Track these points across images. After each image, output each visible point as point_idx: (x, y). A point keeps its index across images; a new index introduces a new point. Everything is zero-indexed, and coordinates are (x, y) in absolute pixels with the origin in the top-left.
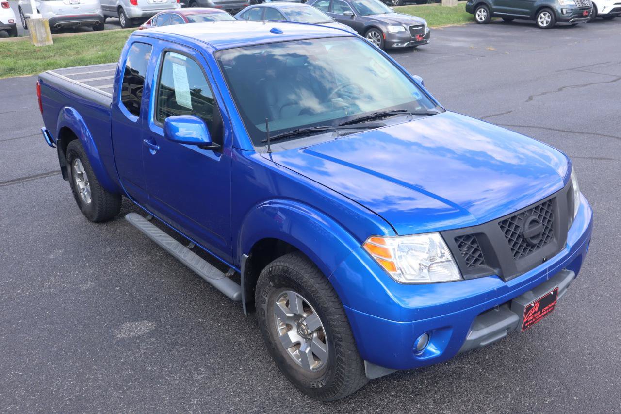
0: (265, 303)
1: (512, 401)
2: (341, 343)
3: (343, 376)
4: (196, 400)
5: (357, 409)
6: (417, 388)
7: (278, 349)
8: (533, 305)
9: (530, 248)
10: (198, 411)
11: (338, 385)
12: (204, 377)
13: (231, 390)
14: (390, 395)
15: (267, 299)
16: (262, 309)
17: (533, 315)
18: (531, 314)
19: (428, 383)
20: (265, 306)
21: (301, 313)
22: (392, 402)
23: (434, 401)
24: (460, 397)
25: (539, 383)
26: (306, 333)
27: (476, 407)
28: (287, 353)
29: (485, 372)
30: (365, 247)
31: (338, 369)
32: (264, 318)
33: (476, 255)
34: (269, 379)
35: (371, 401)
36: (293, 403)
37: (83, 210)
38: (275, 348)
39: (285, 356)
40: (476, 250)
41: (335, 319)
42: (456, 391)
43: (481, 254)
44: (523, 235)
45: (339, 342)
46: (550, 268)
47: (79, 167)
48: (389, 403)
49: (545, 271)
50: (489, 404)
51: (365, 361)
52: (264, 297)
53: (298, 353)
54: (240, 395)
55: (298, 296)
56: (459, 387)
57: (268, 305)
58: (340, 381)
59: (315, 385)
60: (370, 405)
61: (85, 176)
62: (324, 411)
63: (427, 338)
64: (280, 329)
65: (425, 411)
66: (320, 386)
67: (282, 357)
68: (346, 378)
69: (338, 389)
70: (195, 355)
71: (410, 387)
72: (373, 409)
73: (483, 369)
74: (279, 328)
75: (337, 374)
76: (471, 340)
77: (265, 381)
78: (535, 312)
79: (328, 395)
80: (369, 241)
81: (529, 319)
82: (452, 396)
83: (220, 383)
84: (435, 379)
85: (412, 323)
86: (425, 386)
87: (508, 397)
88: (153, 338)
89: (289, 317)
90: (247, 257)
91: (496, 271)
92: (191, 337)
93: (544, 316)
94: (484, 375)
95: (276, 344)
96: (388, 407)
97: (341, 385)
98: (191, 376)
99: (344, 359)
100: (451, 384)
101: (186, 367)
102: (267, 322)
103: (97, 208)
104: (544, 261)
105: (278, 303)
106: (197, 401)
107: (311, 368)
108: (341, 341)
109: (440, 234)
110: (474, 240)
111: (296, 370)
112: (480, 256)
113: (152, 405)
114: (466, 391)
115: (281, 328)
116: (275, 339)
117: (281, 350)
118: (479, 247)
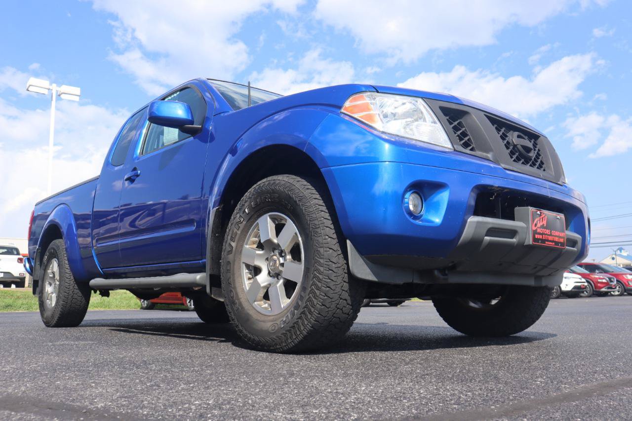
0: (232, 253)
2: (318, 230)
7: (243, 308)
8: (538, 212)
16: (228, 264)
20: (231, 257)
21: (272, 238)
28: (255, 308)
30: (344, 111)
32: (229, 274)
33: (466, 138)
44: (513, 142)
47: (53, 270)
52: (232, 243)
57: (235, 254)
68: (325, 279)
76: (473, 222)
78: (543, 227)
80: (347, 104)
81: (538, 231)
85: (399, 164)
89: (259, 255)
90: (216, 209)
91: (490, 155)
97: (318, 294)
99: (321, 250)
102: (232, 277)
105: (246, 246)
109: (424, 100)
110: (460, 123)
112: (469, 140)
116: (240, 297)
117: (246, 308)
118: (466, 131)
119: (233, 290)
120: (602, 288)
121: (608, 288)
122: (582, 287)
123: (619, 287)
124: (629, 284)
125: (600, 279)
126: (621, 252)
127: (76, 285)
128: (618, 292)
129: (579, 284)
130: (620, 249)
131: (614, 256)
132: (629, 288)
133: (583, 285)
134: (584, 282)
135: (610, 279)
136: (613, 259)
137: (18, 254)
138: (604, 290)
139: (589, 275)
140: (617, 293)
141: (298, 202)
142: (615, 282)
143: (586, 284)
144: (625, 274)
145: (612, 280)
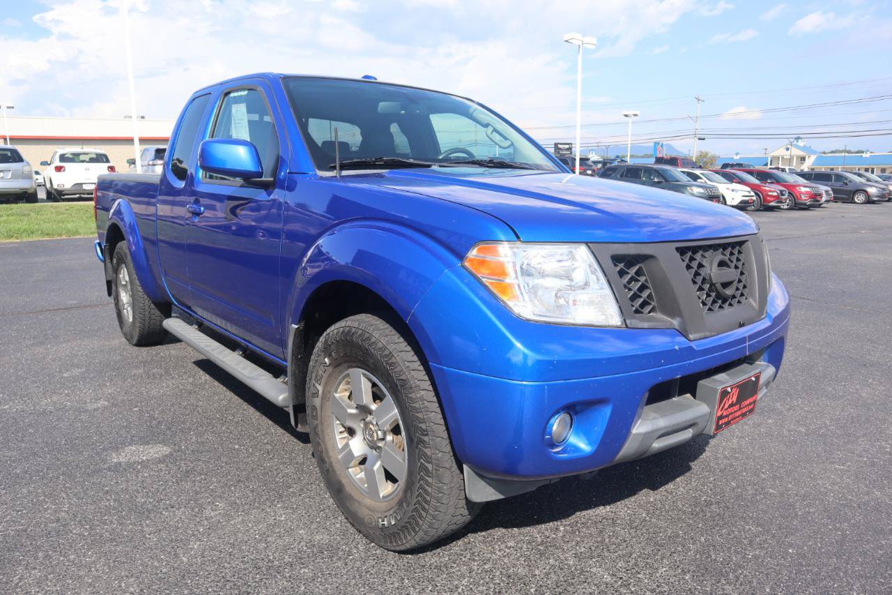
0: (318, 397)
1: (696, 555)
2: (426, 439)
3: (428, 498)
4: (198, 543)
5: (453, 565)
6: (549, 537)
7: (334, 471)
8: (729, 389)
9: (720, 301)
10: (196, 558)
11: (421, 517)
12: (220, 513)
13: (257, 532)
14: (506, 547)
15: (320, 388)
16: (314, 408)
17: (729, 407)
18: (726, 406)
19: (566, 531)
20: (317, 402)
21: (368, 404)
22: (508, 555)
23: (576, 555)
24: (617, 549)
25: (733, 531)
26: (375, 439)
27: (641, 564)
28: (349, 476)
29: (651, 518)
30: (467, 264)
31: (421, 487)
32: (316, 422)
33: (645, 294)
34: (318, 520)
35: (476, 554)
36: (350, 553)
37: (124, 330)
38: (331, 470)
39: (344, 481)
40: (643, 288)
41: (417, 398)
42: (610, 541)
43: (651, 292)
44: (711, 279)
45: (423, 437)
46: (751, 337)
47: (124, 277)
48: (504, 556)
49: (743, 340)
50: (662, 559)
51: (464, 466)
52: (317, 385)
53: (363, 476)
54: (269, 539)
55: (364, 375)
56: (613, 536)
57: (322, 399)
58: (424, 509)
59: (385, 523)
60: (474, 560)
61: (129, 287)
62: (398, 566)
63: (569, 421)
64: (340, 439)
65: (561, 569)
66: (393, 523)
67: (340, 482)
68: (433, 502)
69: (421, 523)
70: (215, 486)
71: (538, 536)
72: (478, 565)
73: (648, 514)
74: (338, 437)
75: (420, 495)
76: (639, 434)
77: (312, 522)
78: (732, 405)
79: (405, 537)
80: (473, 253)
81: (725, 414)
82: (603, 549)
83: (243, 521)
84: (576, 526)
85: (544, 385)
86: (561, 534)
87: (690, 550)
88: (163, 464)
89: (351, 415)
90: (297, 327)
91: (676, 322)
92: (216, 466)
93: (744, 415)
94: (650, 521)
95: (331, 463)
96: (503, 563)
97: (425, 516)
98: (200, 511)
99: (430, 466)
100: (601, 532)
101: (196, 501)
102: (319, 427)
103: (138, 325)
104: (741, 325)
105: (337, 395)
106: (200, 545)
107: (381, 496)
108: (427, 435)
109: (589, 247)
110: (640, 269)
111: (359, 502)
112: (650, 296)
113: (127, 546)
114: (625, 541)
115: (341, 436)
116: (330, 455)
117: (338, 472)
118: (648, 283)
119: (321, 443)
120: (771, 202)
121: (778, 202)
122: (750, 201)
123: (790, 200)
124: (801, 197)
125: (771, 191)
126: (797, 142)
127: (152, 304)
128: (788, 205)
129: (747, 198)
130: (798, 139)
131: (789, 146)
132: (800, 201)
133: (752, 200)
134: (753, 196)
135: (781, 192)
136: (788, 149)
137: (108, 161)
138: (772, 204)
139: (759, 186)
140: (786, 207)
141: (399, 387)
142: (786, 196)
143: (754, 198)
144: (799, 186)
145: (784, 193)
